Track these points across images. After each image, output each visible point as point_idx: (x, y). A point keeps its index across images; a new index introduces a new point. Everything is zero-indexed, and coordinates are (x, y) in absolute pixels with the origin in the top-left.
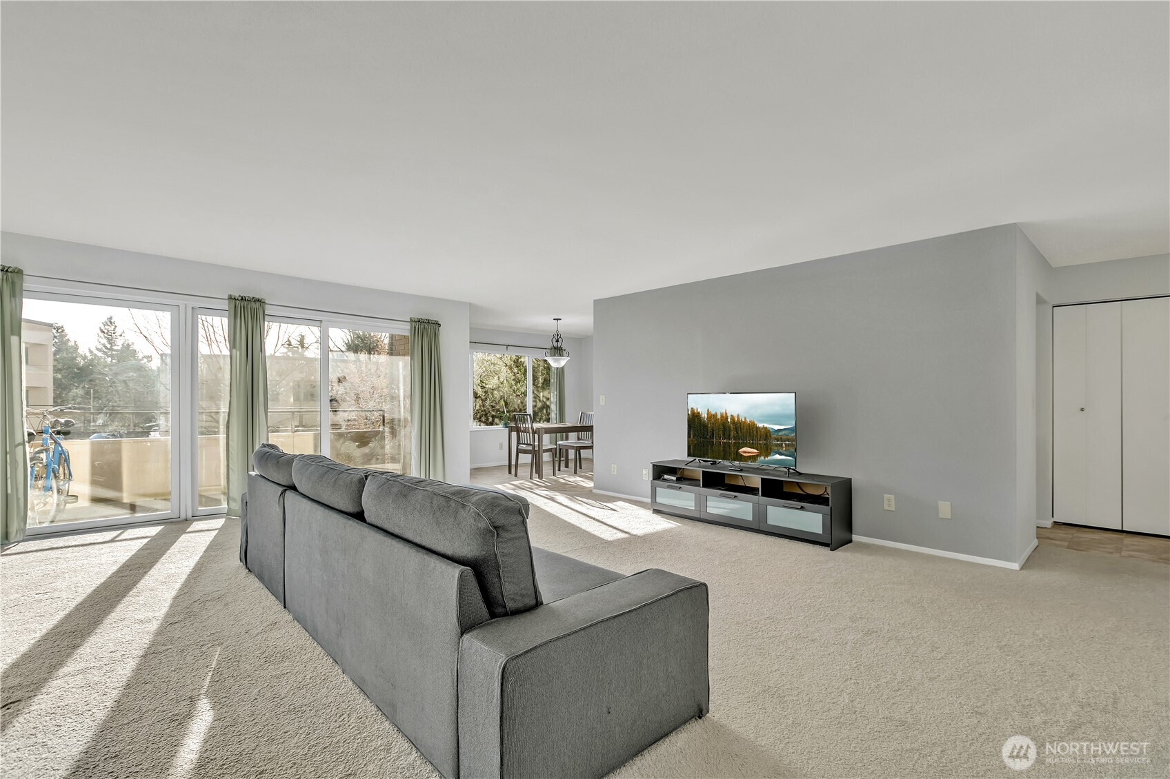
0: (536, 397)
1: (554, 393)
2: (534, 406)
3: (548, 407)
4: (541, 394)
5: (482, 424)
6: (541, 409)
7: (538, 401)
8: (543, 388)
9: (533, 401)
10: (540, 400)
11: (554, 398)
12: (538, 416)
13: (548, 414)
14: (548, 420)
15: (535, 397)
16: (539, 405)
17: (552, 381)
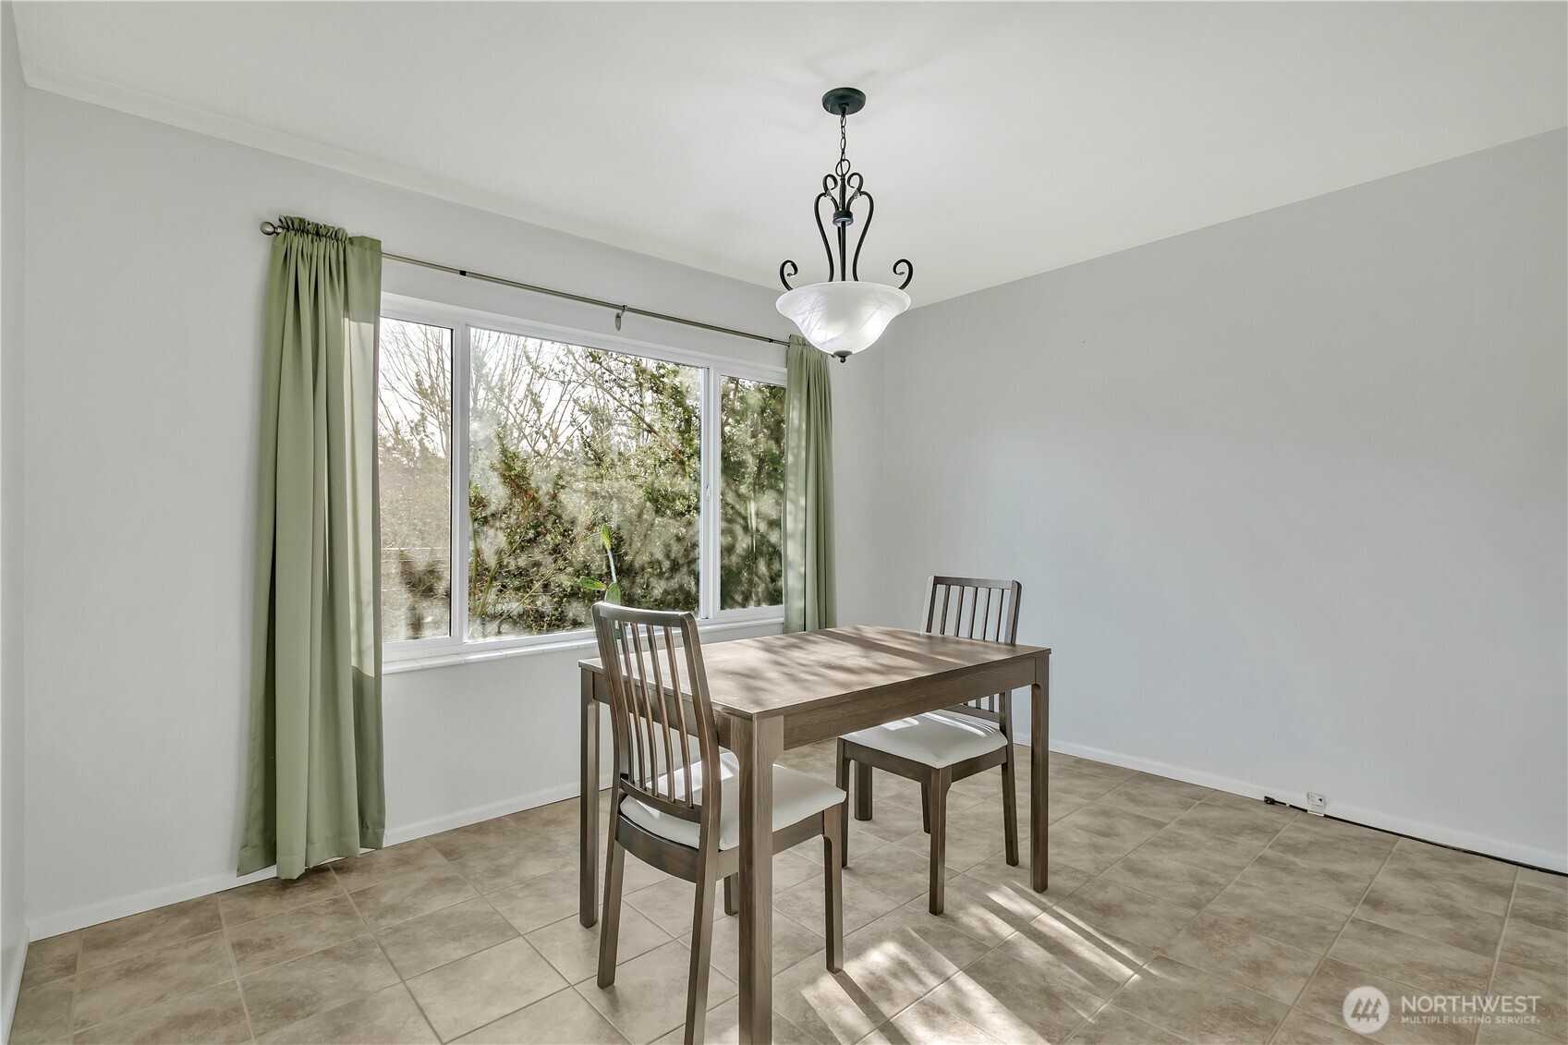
0: (732, 517)
1: (795, 503)
2: (727, 550)
3: (775, 554)
4: (752, 507)
5: (505, 627)
6: (752, 556)
7: (738, 530)
8: (758, 486)
9: (723, 532)
10: (746, 529)
11: (796, 518)
12: (740, 582)
13: (775, 577)
14: (775, 597)
15: (728, 520)
16: (743, 543)
17: (790, 459)
